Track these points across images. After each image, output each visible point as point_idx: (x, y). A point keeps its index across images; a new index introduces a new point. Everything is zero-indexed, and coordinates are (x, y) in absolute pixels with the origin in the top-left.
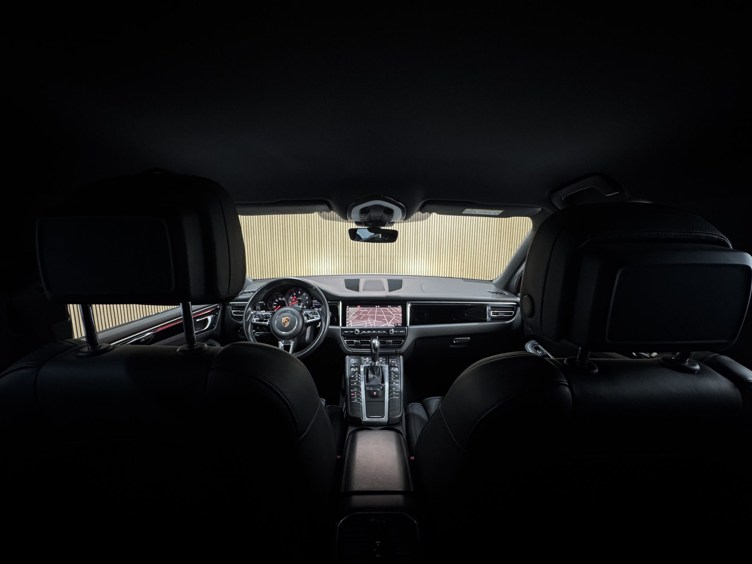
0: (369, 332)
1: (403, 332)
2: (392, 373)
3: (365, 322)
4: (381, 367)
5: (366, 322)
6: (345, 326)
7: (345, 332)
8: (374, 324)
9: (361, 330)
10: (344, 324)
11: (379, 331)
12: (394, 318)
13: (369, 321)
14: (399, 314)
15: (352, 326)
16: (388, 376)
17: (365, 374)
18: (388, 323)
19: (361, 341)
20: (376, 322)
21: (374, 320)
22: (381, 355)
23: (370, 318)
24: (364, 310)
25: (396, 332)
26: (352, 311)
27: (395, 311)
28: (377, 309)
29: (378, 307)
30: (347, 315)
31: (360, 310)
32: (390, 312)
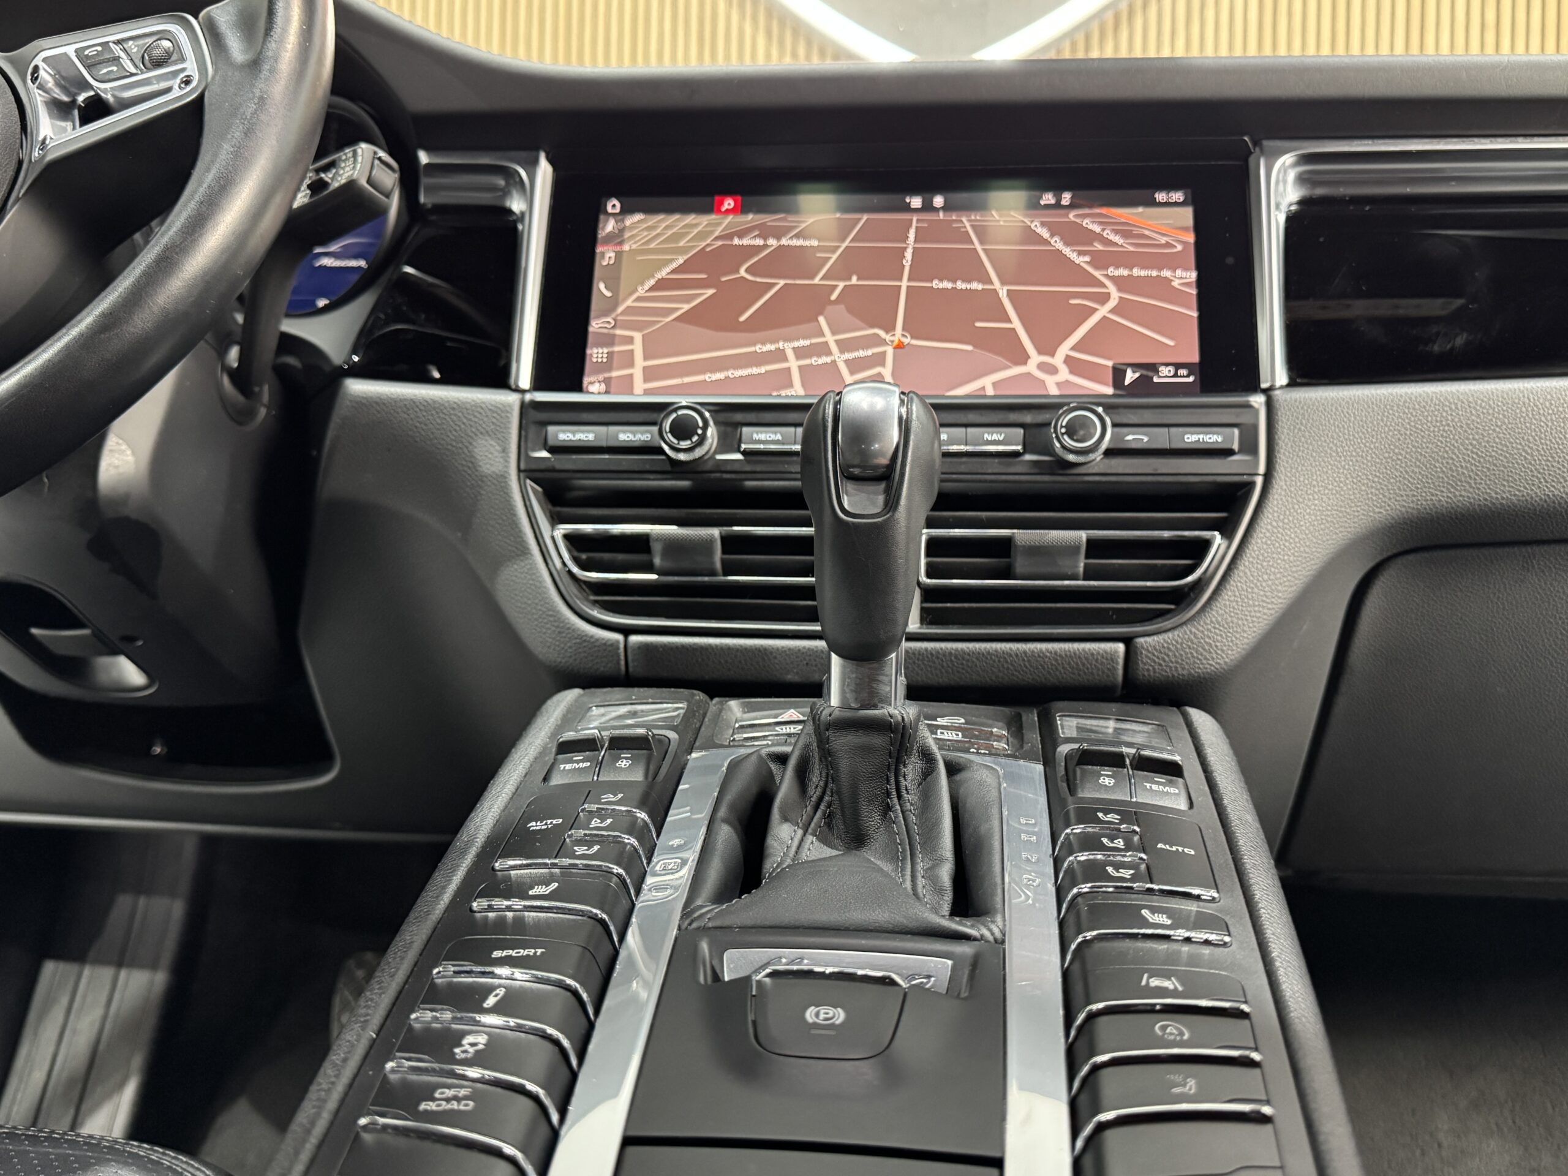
1: (1213, 439)
4: (953, 765)
6: (575, 383)
7: (563, 436)
8: (886, 371)
9: (738, 416)
12: (1103, 311)
13: (830, 338)
14: (1166, 273)
15: (639, 388)
18: (1036, 358)
19: (731, 543)
20: (900, 346)
23: (842, 307)
24: (784, 241)
25: (1130, 437)
26: (652, 246)
27: (1117, 239)
28: (918, 220)
29: (928, 207)
30: (602, 286)
31: (736, 241)
32: (1067, 251)
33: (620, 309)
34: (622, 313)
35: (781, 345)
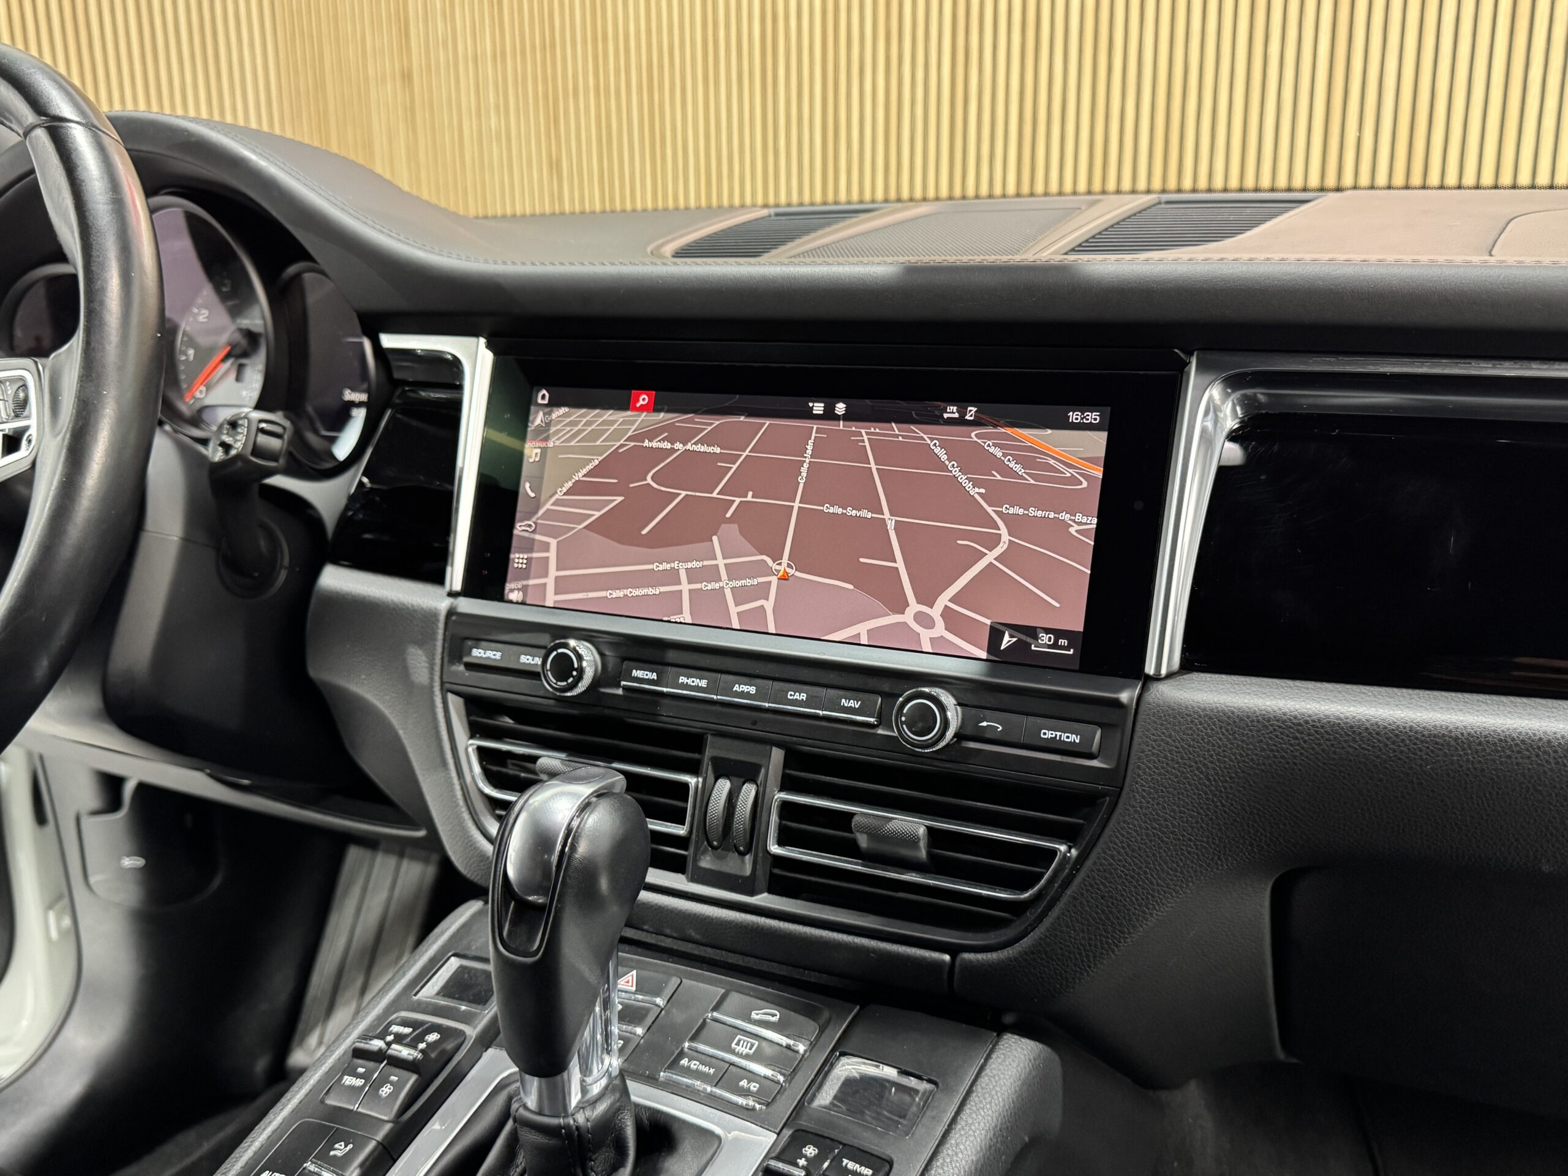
0: (693, 684)
1: (1071, 738)
3: (682, 568)
5: (692, 576)
6: (498, 593)
7: (476, 652)
8: (769, 605)
9: (626, 652)
11: (801, 683)
12: (990, 557)
13: (721, 562)
14: (1065, 516)
15: (550, 600)
18: (914, 607)
20: (784, 578)
21: (777, 557)
23: (735, 526)
24: (689, 447)
25: (976, 723)
26: (572, 443)
27: (1018, 468)
28: (818, 431)
29: (829, 415)
30: (527, 485)
31: (646, 443)
32: (962, 479)
33: (541, 512)
34: (540, 518)
35: (675, 565)
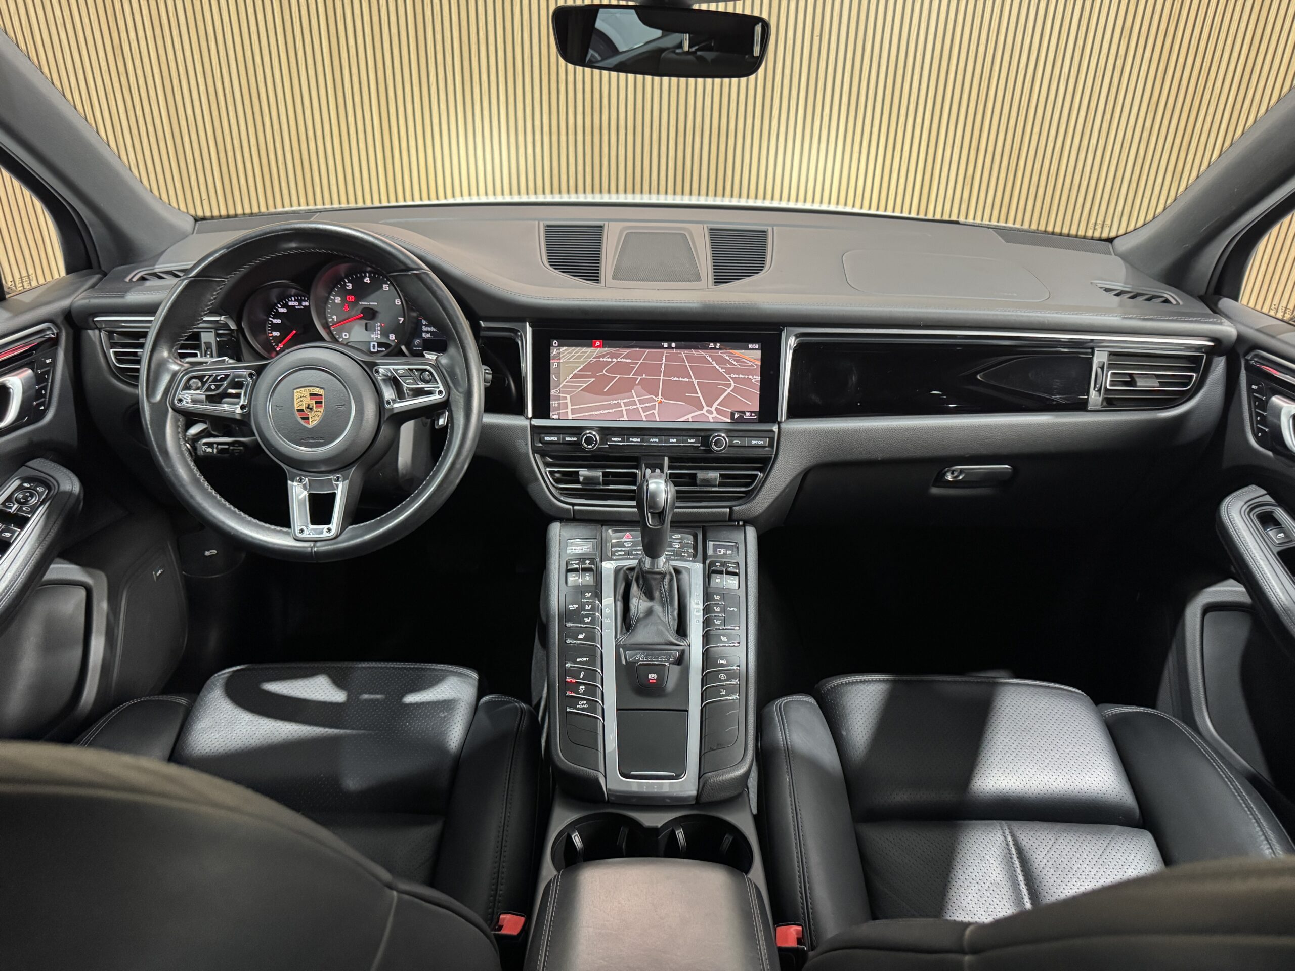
0: (635, 440)
1: (760, 442)
2: (717, 597)
3: (622, 402)
4: (677, 571)
5: (626, 404)
6: (548, 417)
7: (546, 439)
8: (656, 412)
9: (607, 432)
10: (543, 408)
11: (673, 436)
12: (729, 391)
13: (636, 399)
14: (750, 377)
15: (570, 417)
16: (701, 607)
17: (619, 597)
18: (706, 408)
19: (605, 475)
20: (661, 402)
21: (657, 396)
22: (680, 524)
23: (640, 387)
24: (619, 360)
25: (734, 442)
26: (571, 360)
27: (735, 363)
28: (666, 353)
29: (670, 347)
30: (554, 376)
31: (601, 359)
32: (717, 367)
33: (561, 386)
34: (562, 388)
35: (619, 401)
